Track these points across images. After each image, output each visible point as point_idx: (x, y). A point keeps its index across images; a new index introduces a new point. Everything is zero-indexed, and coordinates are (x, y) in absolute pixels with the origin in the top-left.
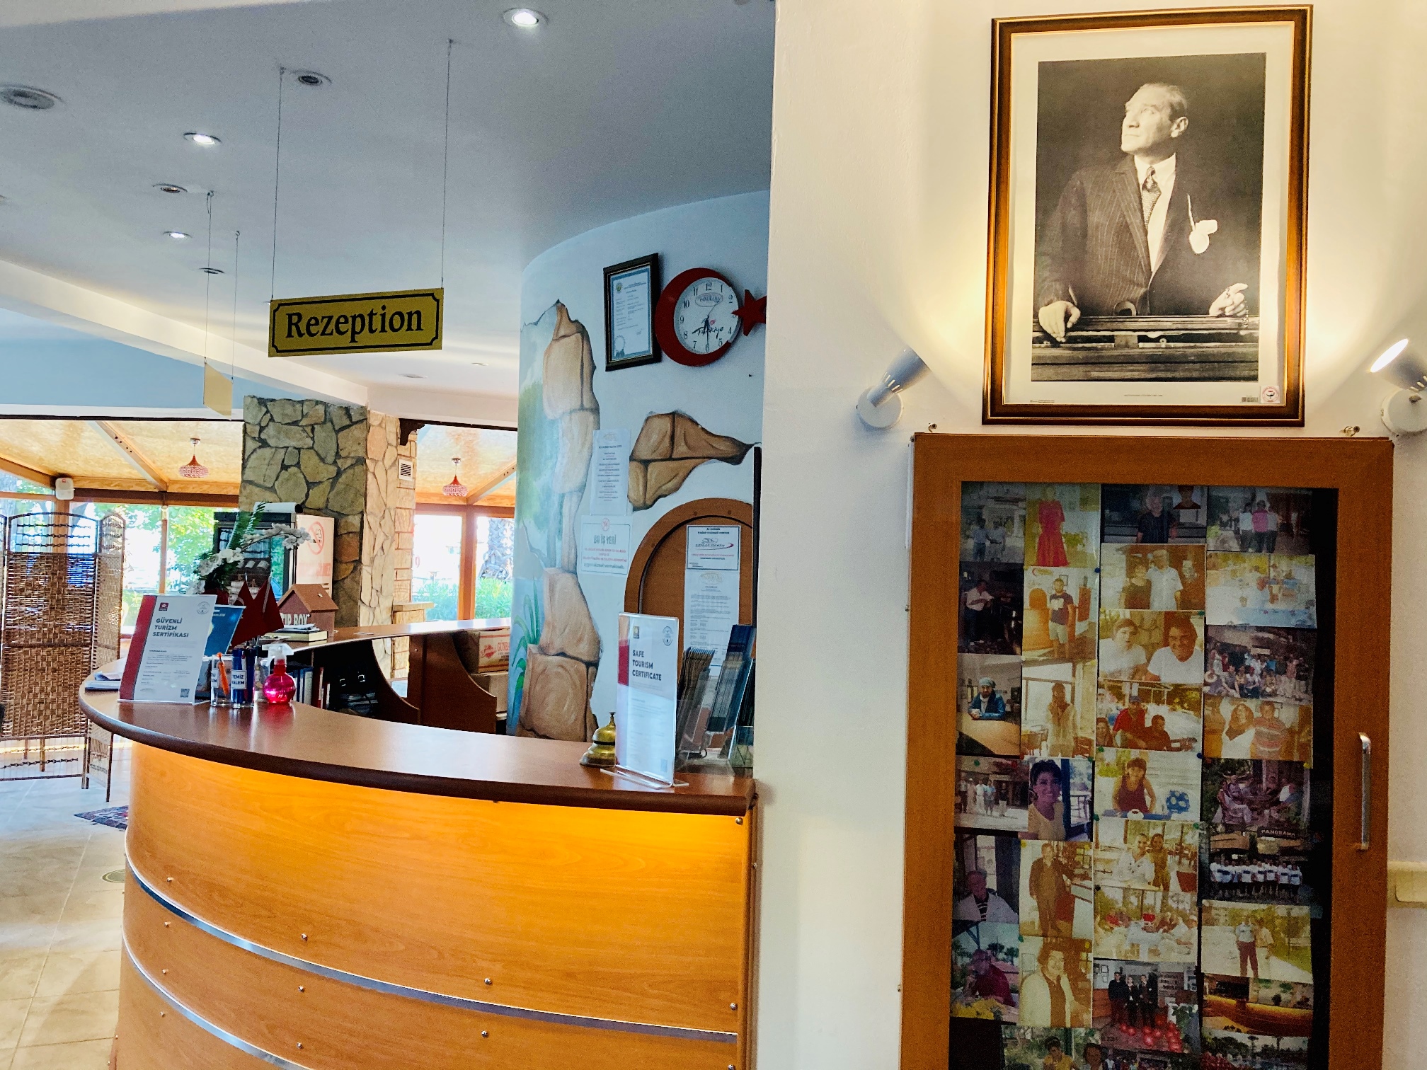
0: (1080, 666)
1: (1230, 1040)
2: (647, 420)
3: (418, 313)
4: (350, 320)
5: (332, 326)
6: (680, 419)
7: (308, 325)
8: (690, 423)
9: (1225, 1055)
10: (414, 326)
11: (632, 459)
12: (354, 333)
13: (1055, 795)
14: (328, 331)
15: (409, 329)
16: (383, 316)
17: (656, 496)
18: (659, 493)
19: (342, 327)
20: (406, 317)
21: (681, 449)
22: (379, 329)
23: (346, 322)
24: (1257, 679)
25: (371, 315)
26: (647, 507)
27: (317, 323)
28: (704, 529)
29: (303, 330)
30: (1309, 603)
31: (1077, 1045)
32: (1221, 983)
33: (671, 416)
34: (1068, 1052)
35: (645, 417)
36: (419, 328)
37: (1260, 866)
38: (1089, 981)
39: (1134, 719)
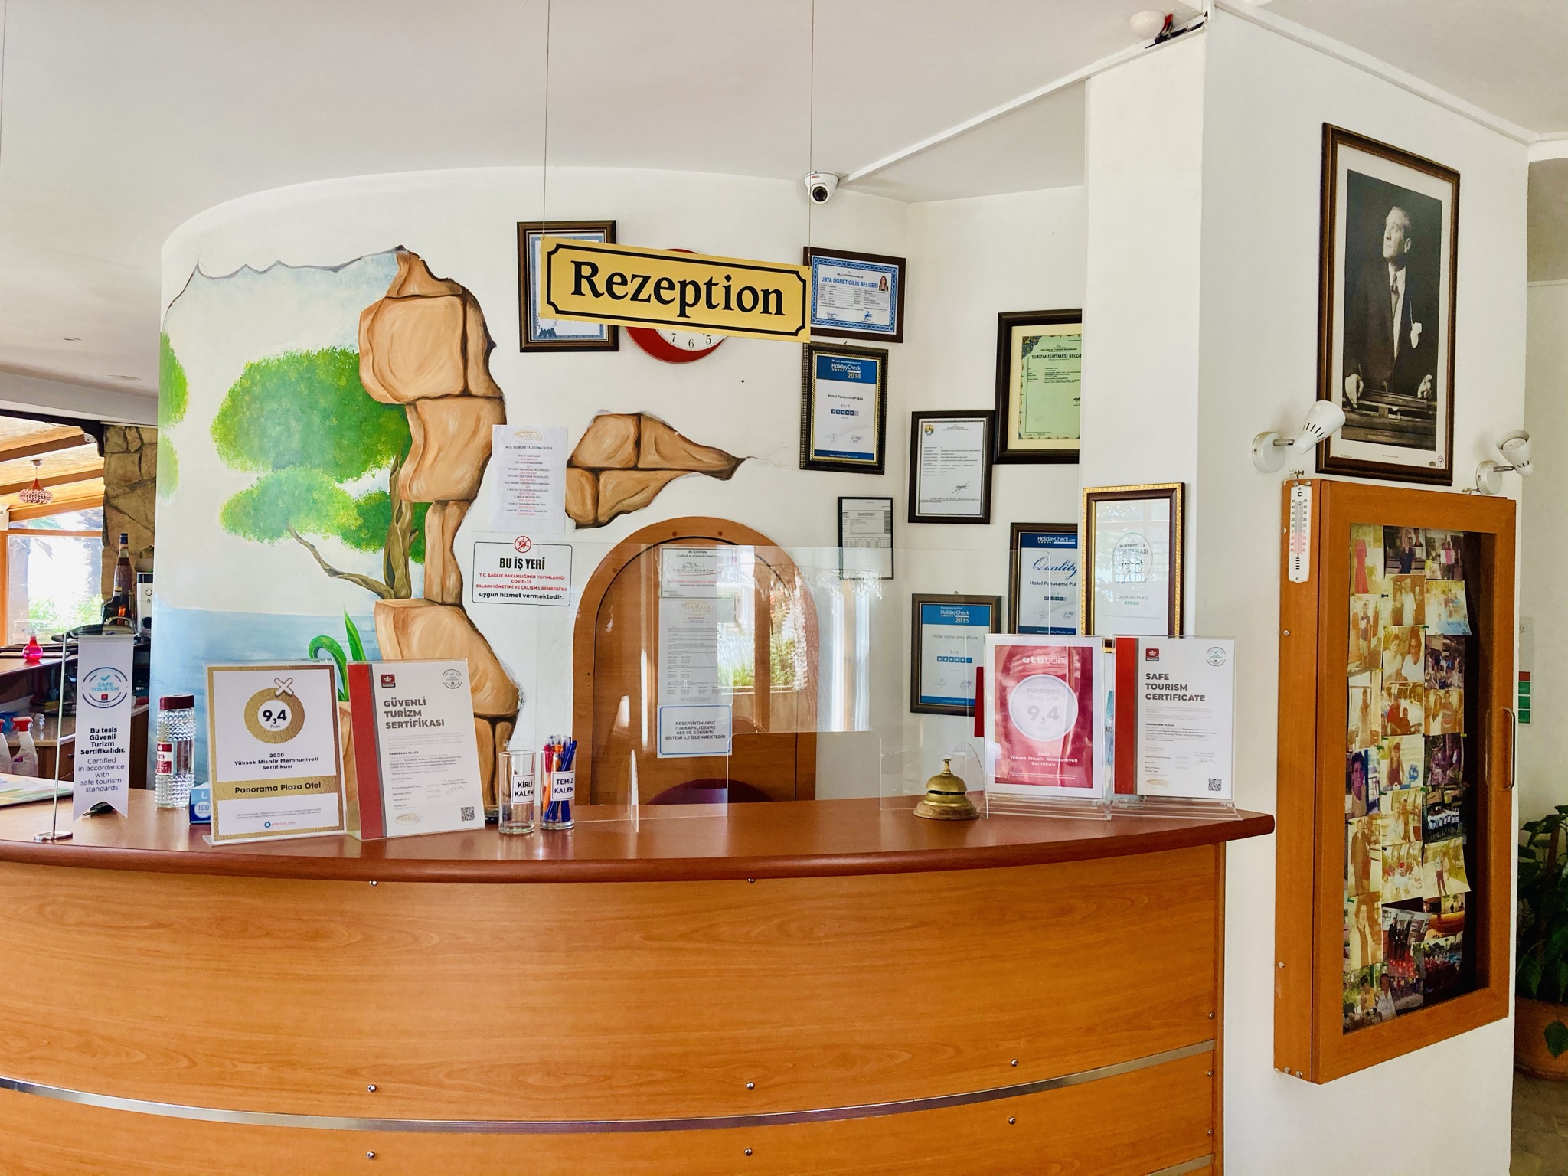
0: (1373, 673)
1: (1437, 945)
2: (597, 418)
3: (778, 293)
4: (678, 286)
5: (649, 290)
6: (650, 424)
7: (610, 282)
8: (662, 427)
9: (1434, 957)
10: (773, 307)
11: (570, 464)
12: (683, 304)
13: (1362, 779)
14: (643, 295)
15: (766, 310)
16: (728, 289)
17: (613, 512)
18: (618, 508)
19: (665, 294)
20: (761, 295)
21: (649, 458)
22: (723, 304)
23: (672, 287)
24: (1445, 673)
25: (709, 284)
26: (597, 524)
27: (624, 282)
28: (686, 552)
29: (601, 287)
30: (1464, 616)
31: (1376, 977)
32: (1431, 904)
33: (635, 417)
34: (1372, 986)
35: (593, 415)
36: (779, 312)
37: (1445, 812)
38: (1379, 924)
39: (1395, 711)
